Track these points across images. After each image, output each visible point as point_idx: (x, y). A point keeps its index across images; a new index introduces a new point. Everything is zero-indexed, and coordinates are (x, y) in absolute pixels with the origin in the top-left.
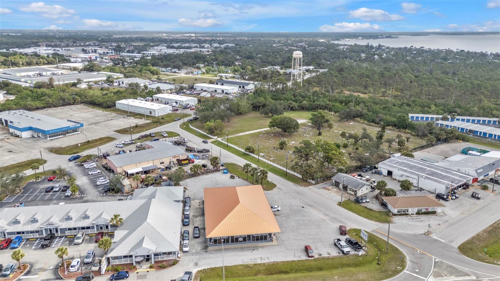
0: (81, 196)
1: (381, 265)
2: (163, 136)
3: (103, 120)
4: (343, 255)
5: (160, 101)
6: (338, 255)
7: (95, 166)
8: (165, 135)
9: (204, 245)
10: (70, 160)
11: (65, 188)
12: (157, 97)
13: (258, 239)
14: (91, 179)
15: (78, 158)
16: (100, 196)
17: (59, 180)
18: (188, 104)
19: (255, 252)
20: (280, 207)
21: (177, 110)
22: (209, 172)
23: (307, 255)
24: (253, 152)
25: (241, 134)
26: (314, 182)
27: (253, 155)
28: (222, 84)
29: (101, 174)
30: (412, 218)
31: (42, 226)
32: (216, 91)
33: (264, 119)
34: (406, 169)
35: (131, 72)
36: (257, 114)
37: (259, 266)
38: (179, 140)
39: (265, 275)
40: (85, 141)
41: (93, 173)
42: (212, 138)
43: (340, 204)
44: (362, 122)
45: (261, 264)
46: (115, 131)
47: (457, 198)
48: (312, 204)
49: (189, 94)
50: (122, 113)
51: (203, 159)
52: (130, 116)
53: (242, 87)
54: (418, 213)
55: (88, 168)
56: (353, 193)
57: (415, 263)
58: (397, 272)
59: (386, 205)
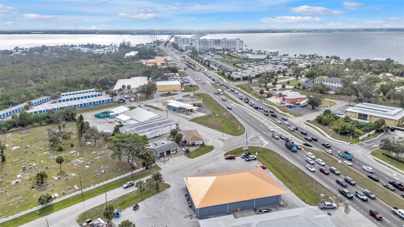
26: (154, 164)
27: (54, 202)
56: (175, 152)
57: (254, 145)
58: (264, 149)
59: (194, 144)
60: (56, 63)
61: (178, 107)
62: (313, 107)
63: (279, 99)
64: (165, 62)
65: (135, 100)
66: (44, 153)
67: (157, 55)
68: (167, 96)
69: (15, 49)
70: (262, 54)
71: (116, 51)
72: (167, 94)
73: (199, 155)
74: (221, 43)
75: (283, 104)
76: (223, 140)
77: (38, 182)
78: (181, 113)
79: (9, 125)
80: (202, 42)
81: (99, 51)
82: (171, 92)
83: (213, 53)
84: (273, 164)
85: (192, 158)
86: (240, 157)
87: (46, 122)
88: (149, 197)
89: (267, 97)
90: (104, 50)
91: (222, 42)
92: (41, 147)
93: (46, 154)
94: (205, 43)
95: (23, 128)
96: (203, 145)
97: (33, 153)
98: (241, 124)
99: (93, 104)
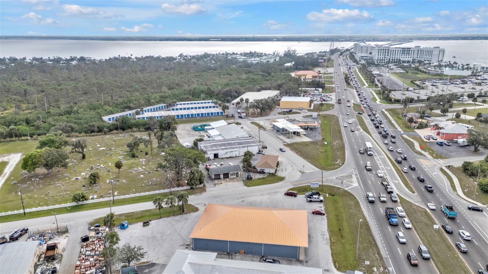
1: (336, 194)
6: (322, 204)
9: (294, 262)
23: (322, 215)
26: (201, 185)
27: (88, 202)
43: (247, 186)
45: (330, 237)
56: (235, 176)
57: (336, 184)
58: (346, 191)
59: (263, 172)
60: (204, 71)
61: (281, 127)
62: (476, 148)
63: (433, 133)
64: (317, 75)
65: (246, 116)
66: (119, 157)
67: (320, 66)
68: (285, 114)
69: (179, 56)
70: (467, 69)
71: (275, 60)
72: (287, 112)
73: (259, 185)
74: (410, 53)
75: (434, 139)
76: (302, 173)
77: (91, 182)
78: (283, 135)
79: (111, 128)
80: (382, 50)
81: (254, 60)
82: (293, 111)
83: (395, 65)
84: (340, 212)
85: (249, 186)
86: (304, 195)
87: (145, 129)
88: (168, 216)
89: (418, 128)
90: (261, 59)
91: (413, 51)
92: (122, 151)
93: (119, 158)
94: (387, 52)
95: (123, 132)
96: (273, 175)
97: (111, 155)
98: (345, 158)
99: (200, 116)
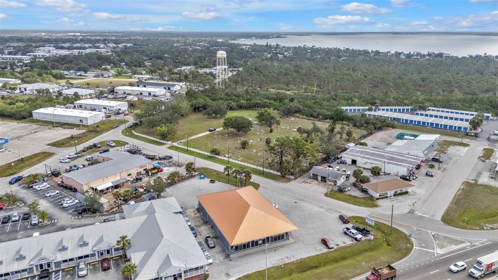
0: (51, 223)
1: (392, 245)
2: (111, 146)
3: (25, 134)
4: (356, 242)
5: (84, 108)
6: (352, 242)
7: (49, 186)
8: (112, 145)
9: (224, 254)
10: (11, 183)
11: (27, 216)
12: (79, 103)
13: (275, 240)
14: (52, 202)
15: (20, 180)
16: (74, 219)
17: (10, 207)
18: (119, 109)
19: (278, 252)
20: (277, 206)
21: (110, 116)
22: (185, 179)
23: (326, 247)
24: (218, 154)
25: (194, 137)
26: (292, 177)
27: (219, 157)
28: (145, 86)
29: (62, 195)
30: (392, 200)
31: (32, 263)
32: (141, 94)
33: (210, 121)
34: (368, 156)
35: (29, 77)
36: (199, 116)
37: (289, 265)
38: (132, 148)
39: (298, 273)
40: (17, 159)
41: (52, 194)
42: (166, 144)
43: (326, 195)
44: (301, 117)
45: (290, 263)
46: (48, 145)
47: (416, 177)
48: (303, 198)
49: (113, 98)
50: (45, 124)
51: (170, 166)
52: (57, 127)
53: (167, 88)
54: (395, 195)
55: (41, 190)
56: (333, 184)
58: (409, 249)
59: (366, 191)
96: (371, 199)
